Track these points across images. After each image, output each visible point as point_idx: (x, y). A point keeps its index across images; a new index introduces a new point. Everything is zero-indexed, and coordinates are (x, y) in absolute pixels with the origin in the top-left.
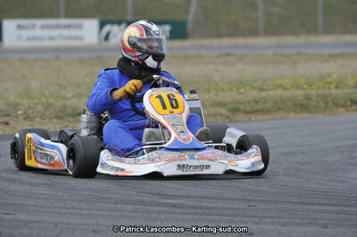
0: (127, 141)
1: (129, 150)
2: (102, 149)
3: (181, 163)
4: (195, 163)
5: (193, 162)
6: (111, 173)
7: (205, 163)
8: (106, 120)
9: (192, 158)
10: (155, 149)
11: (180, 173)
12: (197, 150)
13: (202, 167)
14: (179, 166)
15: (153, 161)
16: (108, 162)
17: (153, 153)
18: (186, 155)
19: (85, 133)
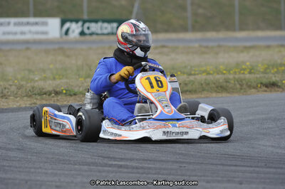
0: (122, 113)
1: (124, 121)
2: (104, 119)
3: (166, 130)
4: (177, 130)
5: (175, 130)
6: (111, 138)
7: (185, 130)
8: (106, 97)
9: (174, 126)
10: (145, 119)
11: (165, 137)
12: (178, 120)
13: (182, 133)
14: (164, 132)
15: (144, 128)
16: (109, 130)
17: (144, 122)
18: (170, 124)
19: (88, 107)
